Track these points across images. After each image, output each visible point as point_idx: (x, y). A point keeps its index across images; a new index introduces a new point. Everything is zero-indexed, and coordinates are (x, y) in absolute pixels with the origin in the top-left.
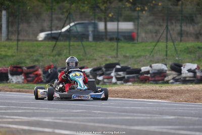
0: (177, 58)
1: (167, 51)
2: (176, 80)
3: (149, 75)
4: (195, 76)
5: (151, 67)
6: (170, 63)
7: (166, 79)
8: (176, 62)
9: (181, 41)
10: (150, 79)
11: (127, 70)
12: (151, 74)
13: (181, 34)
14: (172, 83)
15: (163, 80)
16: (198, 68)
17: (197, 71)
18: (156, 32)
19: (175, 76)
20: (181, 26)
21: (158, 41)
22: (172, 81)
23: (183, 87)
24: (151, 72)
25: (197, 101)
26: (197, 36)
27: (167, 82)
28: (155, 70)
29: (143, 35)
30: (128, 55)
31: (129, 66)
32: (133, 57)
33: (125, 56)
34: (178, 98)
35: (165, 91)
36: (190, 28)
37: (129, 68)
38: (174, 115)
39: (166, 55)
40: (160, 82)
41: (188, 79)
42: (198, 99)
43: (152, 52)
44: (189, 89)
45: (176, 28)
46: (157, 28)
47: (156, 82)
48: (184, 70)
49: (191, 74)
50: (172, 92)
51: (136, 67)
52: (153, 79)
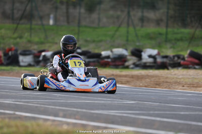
0: (138, 44)
1: (127, 37)
2: (136, 66)
3: (109, 60)
4: (155, 62)
5: (112, 51)
6: (131, 48)
7: (127, 64)
8: (137, 48)
9: (142, 26)
10: (111, 64)
11: (89, 54)
12: (111, 59)
13: (142, 20)
14: (132, 68)
15: (123, 65)
16: (159, 54)
17: (157, 57)
18: (118, 17)
19: (135, 61)
20: (143, 12)
21: (120, 26)
22: (132, 66)
23: (143, 72)
24: (111, 57)
25: (157, 86)
26: (158, 22)
27: (127, 67)
28: (115, 55)
29: (105, 20)
30: (89, 39)
31: (90, 50)
32: (94, 41)
33: (86, 41)
34: (138, 83)
35: (126, 76)
36: (151, 15)
37: (90, 52)
38: (135, 100)
39: (127, 40)
40: (121, 67)
41: (148, 64)
42: (158, 84)
43: (113, 37)
44: (149, 74)
45: (137, 14)
46: (119, 13)
47: (116, 67)
48: (145, 56)
49: (151, 60)
50: (132, 77)
51: (96, 51)
52: (114, 64)
